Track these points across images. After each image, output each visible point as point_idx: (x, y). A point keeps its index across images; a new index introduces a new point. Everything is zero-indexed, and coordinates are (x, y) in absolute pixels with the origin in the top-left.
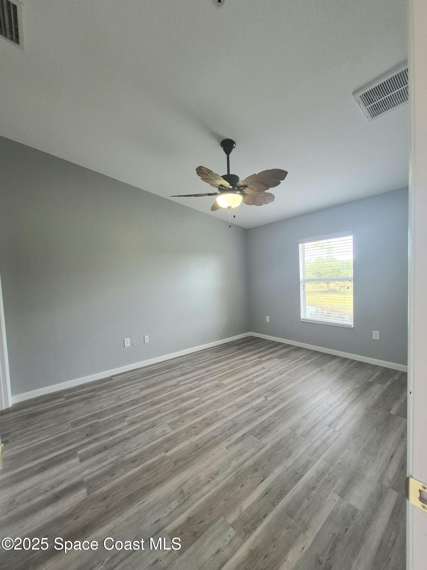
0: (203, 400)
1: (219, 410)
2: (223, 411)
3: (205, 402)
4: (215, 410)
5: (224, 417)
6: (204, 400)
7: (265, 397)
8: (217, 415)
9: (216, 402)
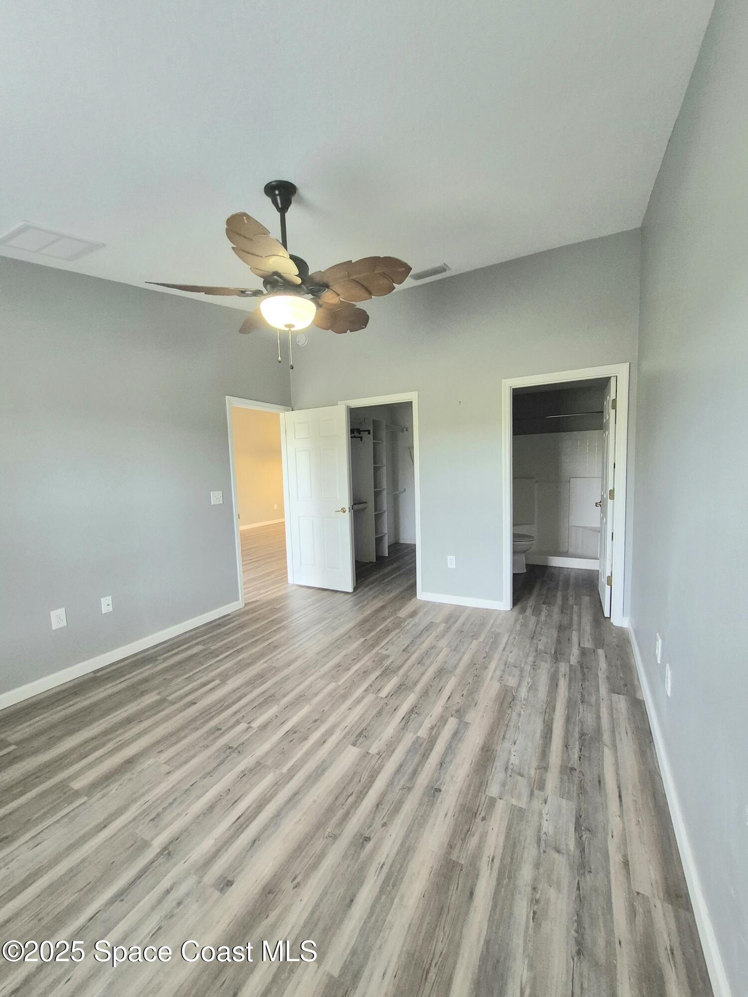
0: (370, 694)
1: (332, 685)
2: (327, 685)
3: (365, 691)
4: (340, 684)
5: (322, 677)
6: (368, 694)
7: (251, 728)
8: (333, 677)
9: (344, 697)
